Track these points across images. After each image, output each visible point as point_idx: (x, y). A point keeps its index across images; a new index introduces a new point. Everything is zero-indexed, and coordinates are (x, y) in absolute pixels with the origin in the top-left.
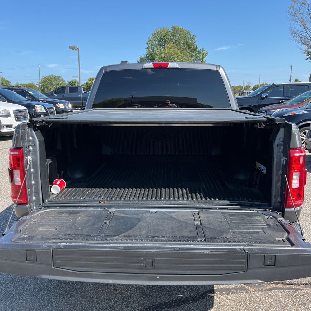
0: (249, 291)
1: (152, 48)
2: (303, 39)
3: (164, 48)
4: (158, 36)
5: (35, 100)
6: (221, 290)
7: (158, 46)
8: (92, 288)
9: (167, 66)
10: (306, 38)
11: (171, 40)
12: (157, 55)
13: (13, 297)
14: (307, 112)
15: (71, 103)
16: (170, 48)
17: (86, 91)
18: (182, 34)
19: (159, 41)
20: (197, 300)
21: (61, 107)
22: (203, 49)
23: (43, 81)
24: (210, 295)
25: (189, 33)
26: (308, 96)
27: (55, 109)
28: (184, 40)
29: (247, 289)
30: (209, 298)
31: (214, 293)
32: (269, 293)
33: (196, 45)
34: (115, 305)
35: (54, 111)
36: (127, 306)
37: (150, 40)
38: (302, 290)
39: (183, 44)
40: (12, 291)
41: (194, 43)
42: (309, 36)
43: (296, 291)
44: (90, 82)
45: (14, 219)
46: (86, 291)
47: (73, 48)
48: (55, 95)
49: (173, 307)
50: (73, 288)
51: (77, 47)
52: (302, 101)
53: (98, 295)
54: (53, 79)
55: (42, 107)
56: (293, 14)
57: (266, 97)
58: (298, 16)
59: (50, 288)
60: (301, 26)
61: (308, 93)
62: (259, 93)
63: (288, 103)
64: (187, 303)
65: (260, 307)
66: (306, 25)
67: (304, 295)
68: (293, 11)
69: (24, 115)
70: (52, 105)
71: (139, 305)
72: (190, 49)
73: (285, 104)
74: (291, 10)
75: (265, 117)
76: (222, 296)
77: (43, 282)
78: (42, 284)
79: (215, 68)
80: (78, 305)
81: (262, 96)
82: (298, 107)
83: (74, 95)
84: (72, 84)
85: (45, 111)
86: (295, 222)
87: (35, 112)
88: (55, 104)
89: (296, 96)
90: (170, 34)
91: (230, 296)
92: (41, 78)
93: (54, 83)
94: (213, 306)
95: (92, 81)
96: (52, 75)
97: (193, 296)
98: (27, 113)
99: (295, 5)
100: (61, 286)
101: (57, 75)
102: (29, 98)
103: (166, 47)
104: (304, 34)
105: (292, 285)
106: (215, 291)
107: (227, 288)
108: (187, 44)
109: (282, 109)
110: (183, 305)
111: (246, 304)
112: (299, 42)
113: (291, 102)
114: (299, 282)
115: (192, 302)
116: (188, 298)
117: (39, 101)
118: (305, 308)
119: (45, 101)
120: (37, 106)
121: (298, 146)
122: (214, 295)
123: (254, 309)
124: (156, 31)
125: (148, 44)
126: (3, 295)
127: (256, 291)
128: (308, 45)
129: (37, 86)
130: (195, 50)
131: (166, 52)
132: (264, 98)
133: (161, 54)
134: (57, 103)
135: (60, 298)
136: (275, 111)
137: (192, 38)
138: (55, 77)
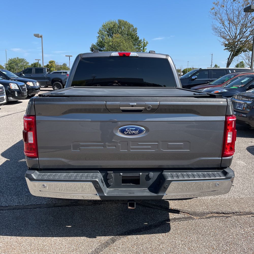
0: (194, 219)
1: (102, 37)
2: (222, 34)
3: (112, 37)
4: (107, 28)
5: (8, 78)
6: (175, 219)
7: (107, 36)
8: (80, 221)
9: (129, 55)
10: (224, 33)
11: (118, 31)
12: (106, 43)
13: (21, 230)
14: (227, 91)
15: (38, 82)
16: (117, 38)
17: (49, 72)
18: (127, 26)
19: (108, 32)
20: (158, 226)
21: (31, 85)
22: (144, 39)
23: (10, 63)
24: (167, 222)
25: (132, 26)
26: (227, 79)
27: (26, 87)
28: (128, 31)
29: (193, 218)
30: (167, 224)
31: (170, 221)
32: (208, 219)
33: (138, 36)
34: (100, 232)
35: (25, 88)
36: (108, 232)
37: (100, 31)
38: (231, 217)
39: (127, 35)
40: (19, 225)
41: (136, 34)
42: (226, 31)
43: (227, 218)
44: (50, 64)
45: (8, 174)
46: (76, 223)
47: (37, 36)
48: (23, 75)
49: (142, 232)
50: (66, 222)
51: (40, 35)
52: (222, 82)
53: (86, 225)
54: (18, 62)
55: (15, 85)
56: (214, 14)
57: (196, 78)
58: (218, 15)
59: (48, 223)
60: (221, 23)
61: (226, 76)
62: (190, 75)
63: (212, 84)
64: (152, 229)
65: (203, 229)
66: (225, 23)
67: (233, 220)
68: (214, 12)
69: (1, 91)
70: (23, 84)
71: (117, 231)
72: (133, 39)
73: (210, 84)
74: (213, 11)
75: (208, 94)
76: (176, 223)
77: (42, 218)
78: (41, 220)
79: (164, 57)
80: (71, 233)
81: (192, 78)
82: (220, 87)
83: (40, 75)
84: (34, 65)
85: (18, 89)
86: (228, 167)
87: (10, 89)
88: (25, 82)
89: (218, 78)
90: (117, 26)
91: (181, 223)
92: (7, 60)
93: (19, 65)
94: (170, 230)
95: (52, 63)
96: (17, 58)
97: (155, 223)
98: (3, 90)
99: (216, 6)
100: (56, 220)
101: (21, 58)
102: (3, 77)
103: (114, 37)
104: (223, 30)
105: (224, 214)
106: (170, 220)
107: (179, 218)
108: (130, 35)
109: (209, 89)
110: (149, 229)
111: (193, 227)
112: (219, 36)
113: (214, 83)
114: (228, 212)
115: (155, 228)
116: (152, 225)
117: (12, 80)
118: (234, 229)
119: (16, 80)
120: (12, 84)
121: (231, 114)
122: (170, 223)
123: (199, 230)
124: (106, 23)
125: (98, 33)
126: (12, 229)
127: (199, 219)
128: (226, 38)
129: (4, 67)
130: (137, 40)
131: (114, 40)
132: (194, 79)
133: (109, 43)
134: (27, 82)
135: (57, 229)
136: (203, 90)
137: (135, 30)
138: (19, 60)
